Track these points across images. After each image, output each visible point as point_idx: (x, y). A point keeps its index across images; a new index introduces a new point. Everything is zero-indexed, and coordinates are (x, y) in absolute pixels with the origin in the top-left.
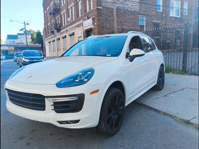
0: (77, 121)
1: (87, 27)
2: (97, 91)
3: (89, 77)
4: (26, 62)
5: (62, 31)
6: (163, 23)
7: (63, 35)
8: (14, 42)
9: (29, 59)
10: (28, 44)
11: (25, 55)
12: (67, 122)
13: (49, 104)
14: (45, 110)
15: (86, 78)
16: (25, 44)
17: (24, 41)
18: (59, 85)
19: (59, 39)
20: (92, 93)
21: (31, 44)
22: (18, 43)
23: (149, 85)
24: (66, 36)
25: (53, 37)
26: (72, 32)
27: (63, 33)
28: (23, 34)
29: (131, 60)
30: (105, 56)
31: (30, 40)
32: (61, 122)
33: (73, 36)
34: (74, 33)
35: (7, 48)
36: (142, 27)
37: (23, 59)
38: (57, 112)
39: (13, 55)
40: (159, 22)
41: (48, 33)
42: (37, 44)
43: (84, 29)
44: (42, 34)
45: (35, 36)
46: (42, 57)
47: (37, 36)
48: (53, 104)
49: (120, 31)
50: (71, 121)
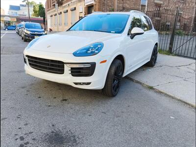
0: (89, 84)
1: (88, 2)
2: (105, 61)
3: (99, 50)
4: (28, 34)
5: (64, 5)
6: (165, 4)
7: (65, 9)
8: (16, 13)
9: (31, 31)
10: (31, 16)
11: (27, 27)
12: (80, 84)
13: (67, 69)
14: (63, 73)
15: (97, 50)
16: (27, 16)
17: (26, 13)
18: (76, 54)
19: (61, 13)
20: (101, 62)
21: (33, 17)
22: (20, 15)
23: (143, 61)
24: (67, 10)
25: (55, 11)
26: (74, 7)
27: (65, 7)
28: (25, 6)
29: (132, 38)
30: (110, 32)
31: (32, 13)
32: (76, 84)
33: (74, 11)
34: (75, 8)
35: (9, 19)
36: (143, 6)
37: (25, 31)
38: (73, 75)
39: (15, 27)
40: (162, 2)
41: (50, 7)
42: (39, 17)
43: (86, 5)
44: (44, 7)
45: (37, 9)
46: (43, 30)
47: (40, 9)
48: (70, 69)
49: (121, 9)
50: (83, 83)
